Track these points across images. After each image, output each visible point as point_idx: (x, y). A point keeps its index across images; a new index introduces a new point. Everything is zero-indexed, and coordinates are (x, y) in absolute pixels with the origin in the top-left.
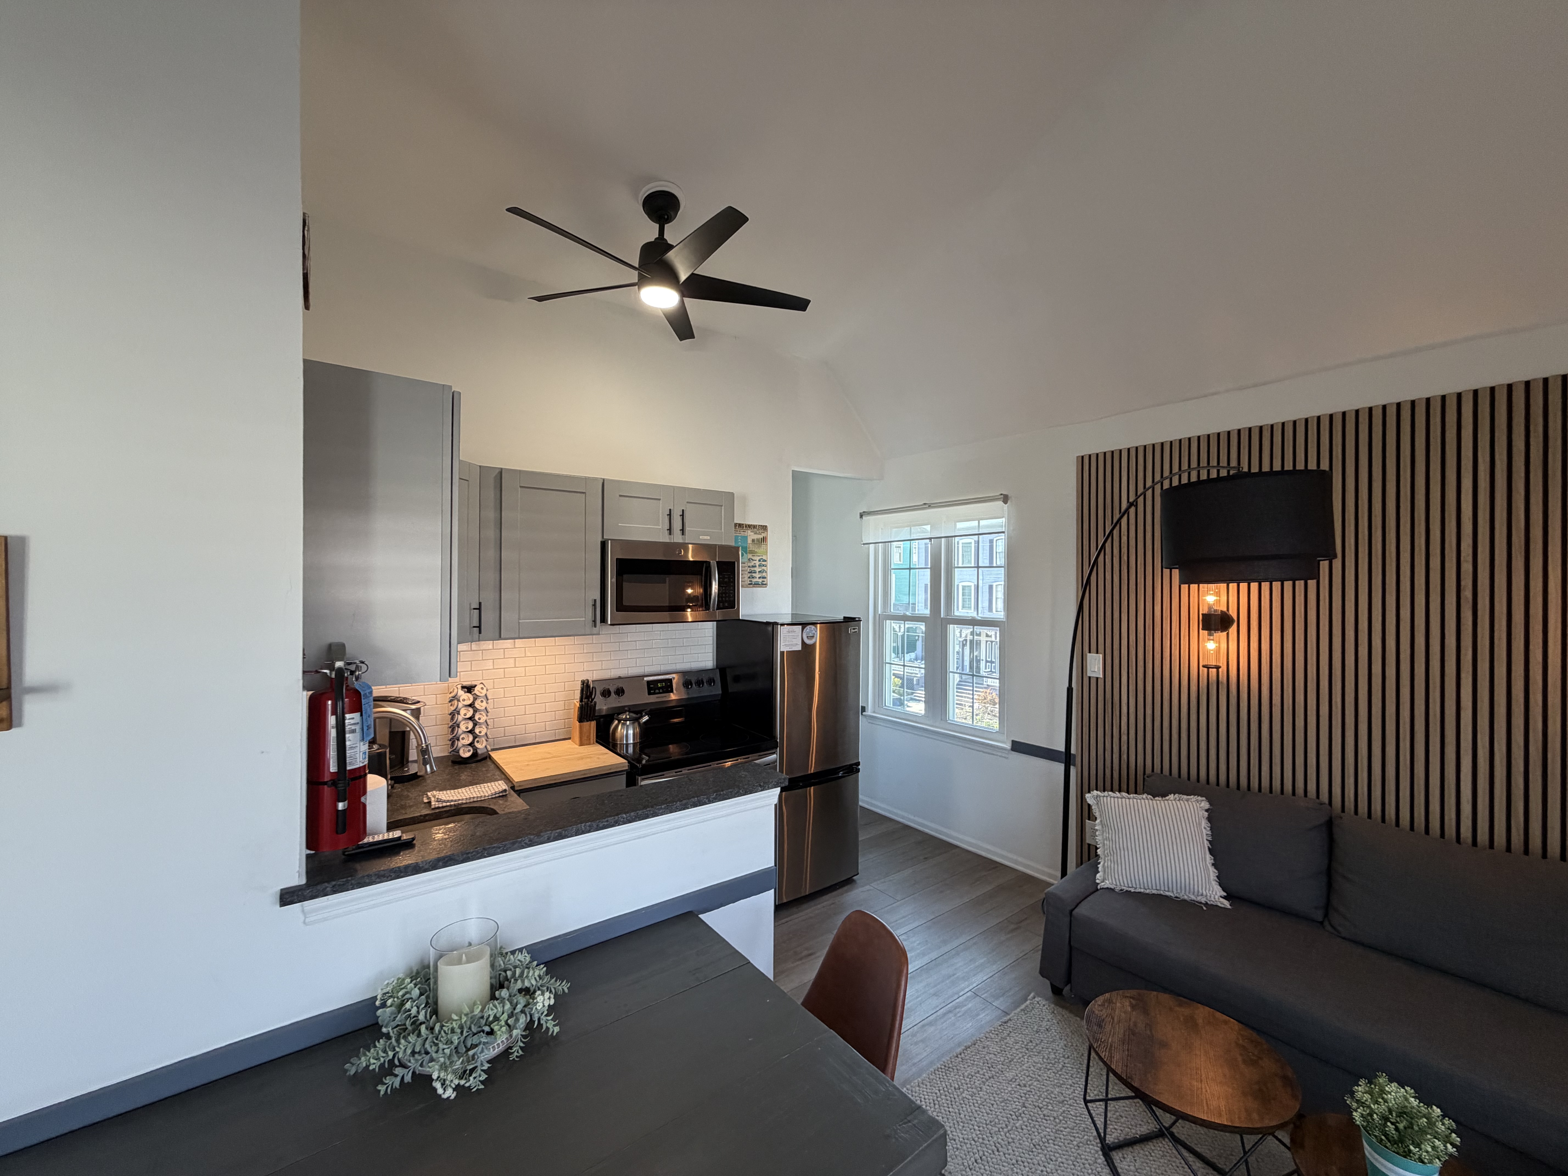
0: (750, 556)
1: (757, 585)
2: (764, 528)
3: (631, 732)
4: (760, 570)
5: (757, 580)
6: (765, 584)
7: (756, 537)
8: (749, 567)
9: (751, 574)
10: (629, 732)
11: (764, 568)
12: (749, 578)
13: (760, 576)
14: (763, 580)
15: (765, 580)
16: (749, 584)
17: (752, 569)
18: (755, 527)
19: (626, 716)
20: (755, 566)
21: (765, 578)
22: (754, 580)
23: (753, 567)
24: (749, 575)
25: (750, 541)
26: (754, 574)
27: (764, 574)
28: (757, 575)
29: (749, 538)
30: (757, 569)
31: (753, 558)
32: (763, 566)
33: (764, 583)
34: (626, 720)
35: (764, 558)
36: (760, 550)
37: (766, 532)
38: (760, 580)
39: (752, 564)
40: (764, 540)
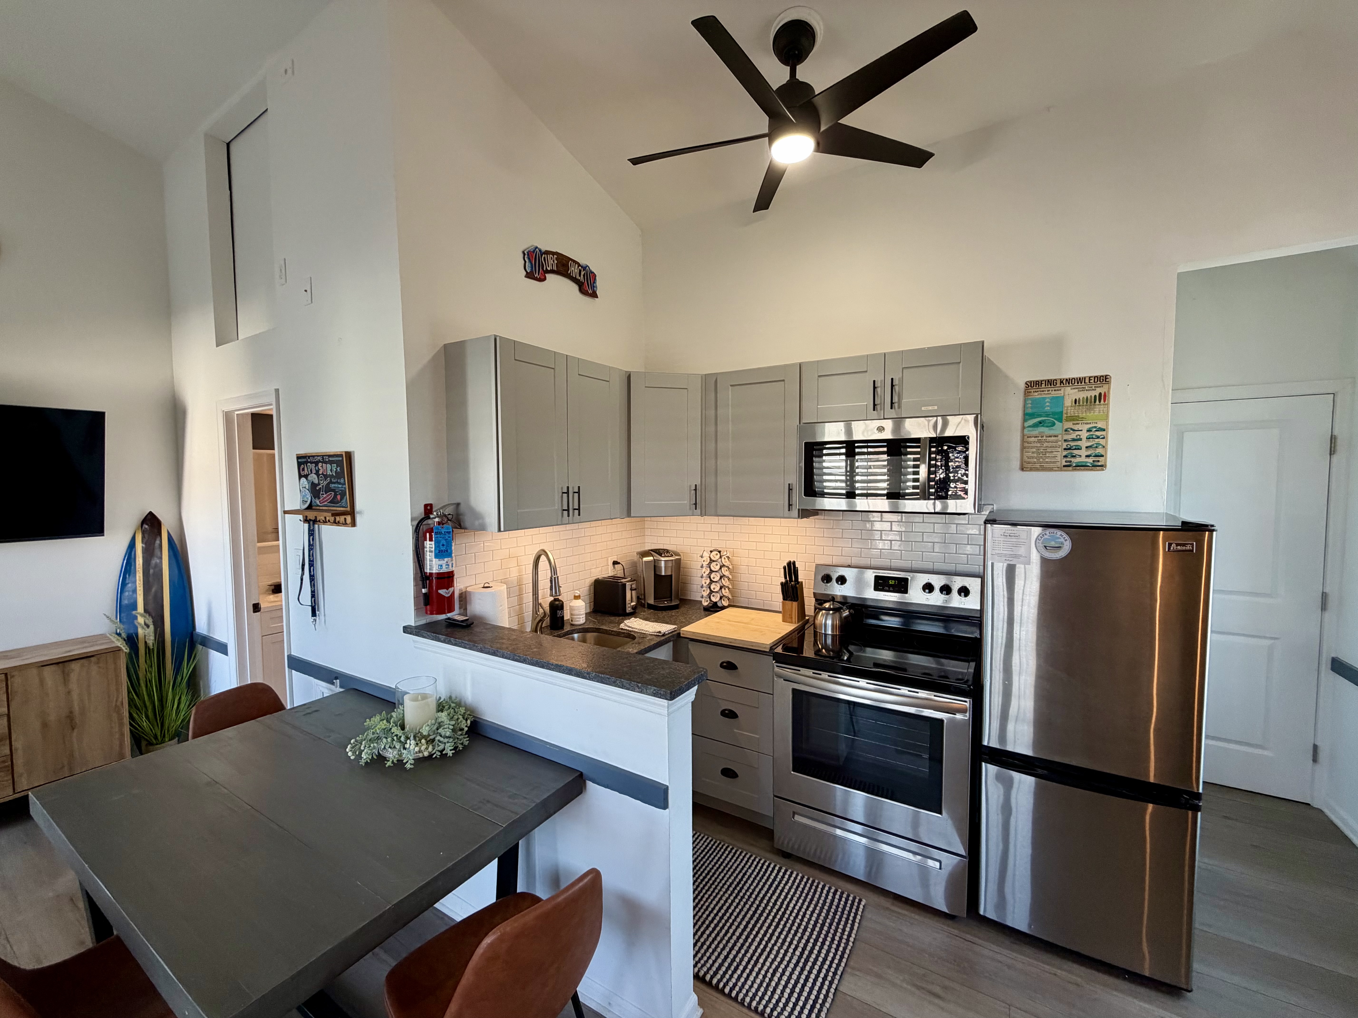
0: (1069, 425)
1: (1081, 466)
2: (1105, 379)
3: (829, 622)
4: (1089, 444)
5: (1083, 459)
6: (1102, 466)
7: (1082, 395)
8: (1065, 441)
9: (1069, 451)
10: (828, 622)
11: (1102, 442)
12: (1065, 456)
13: (1089, 453)
14: (1097, 459)
15: (1101, 459)
16: (1064, 466)
17: (1072, 444)
18: (1080, 380)
19: (830, 606)
20: (1080, 440)
21: (1102, 456)
22: (1075, 461)
23: (1074, 440)
24: (1065, 453)
25: (1068, 402)
26: (1076, 452)
27: (1100, 451)
28: (1084, 452)
29: (1066, 397)
30: (1084, 444)
31: (1076, 427)
32: (1098, 437)
33: (1099, 464)
34: (829, 609)
35: (1099, 425)
36: (1093, 415)
37: (1106, 386)
38: (1090, 460)
39: (1074, 436)
40: (1102, 398)
